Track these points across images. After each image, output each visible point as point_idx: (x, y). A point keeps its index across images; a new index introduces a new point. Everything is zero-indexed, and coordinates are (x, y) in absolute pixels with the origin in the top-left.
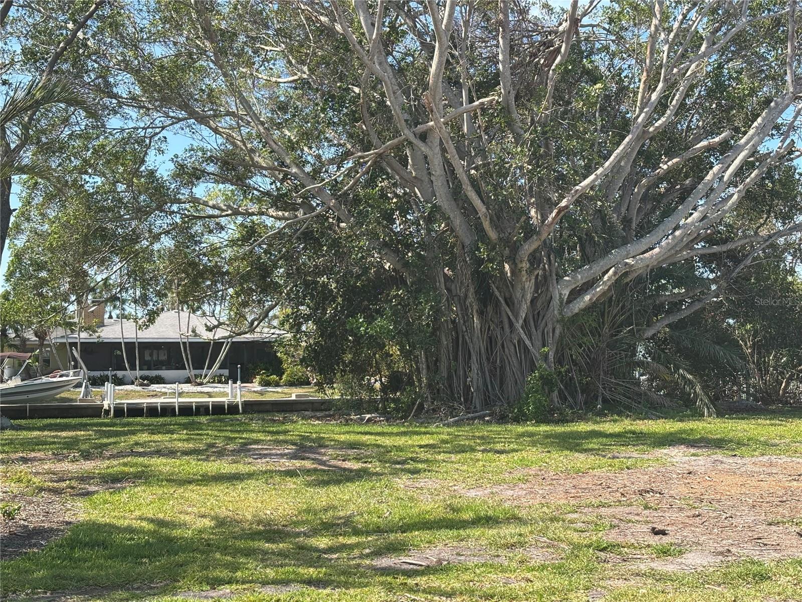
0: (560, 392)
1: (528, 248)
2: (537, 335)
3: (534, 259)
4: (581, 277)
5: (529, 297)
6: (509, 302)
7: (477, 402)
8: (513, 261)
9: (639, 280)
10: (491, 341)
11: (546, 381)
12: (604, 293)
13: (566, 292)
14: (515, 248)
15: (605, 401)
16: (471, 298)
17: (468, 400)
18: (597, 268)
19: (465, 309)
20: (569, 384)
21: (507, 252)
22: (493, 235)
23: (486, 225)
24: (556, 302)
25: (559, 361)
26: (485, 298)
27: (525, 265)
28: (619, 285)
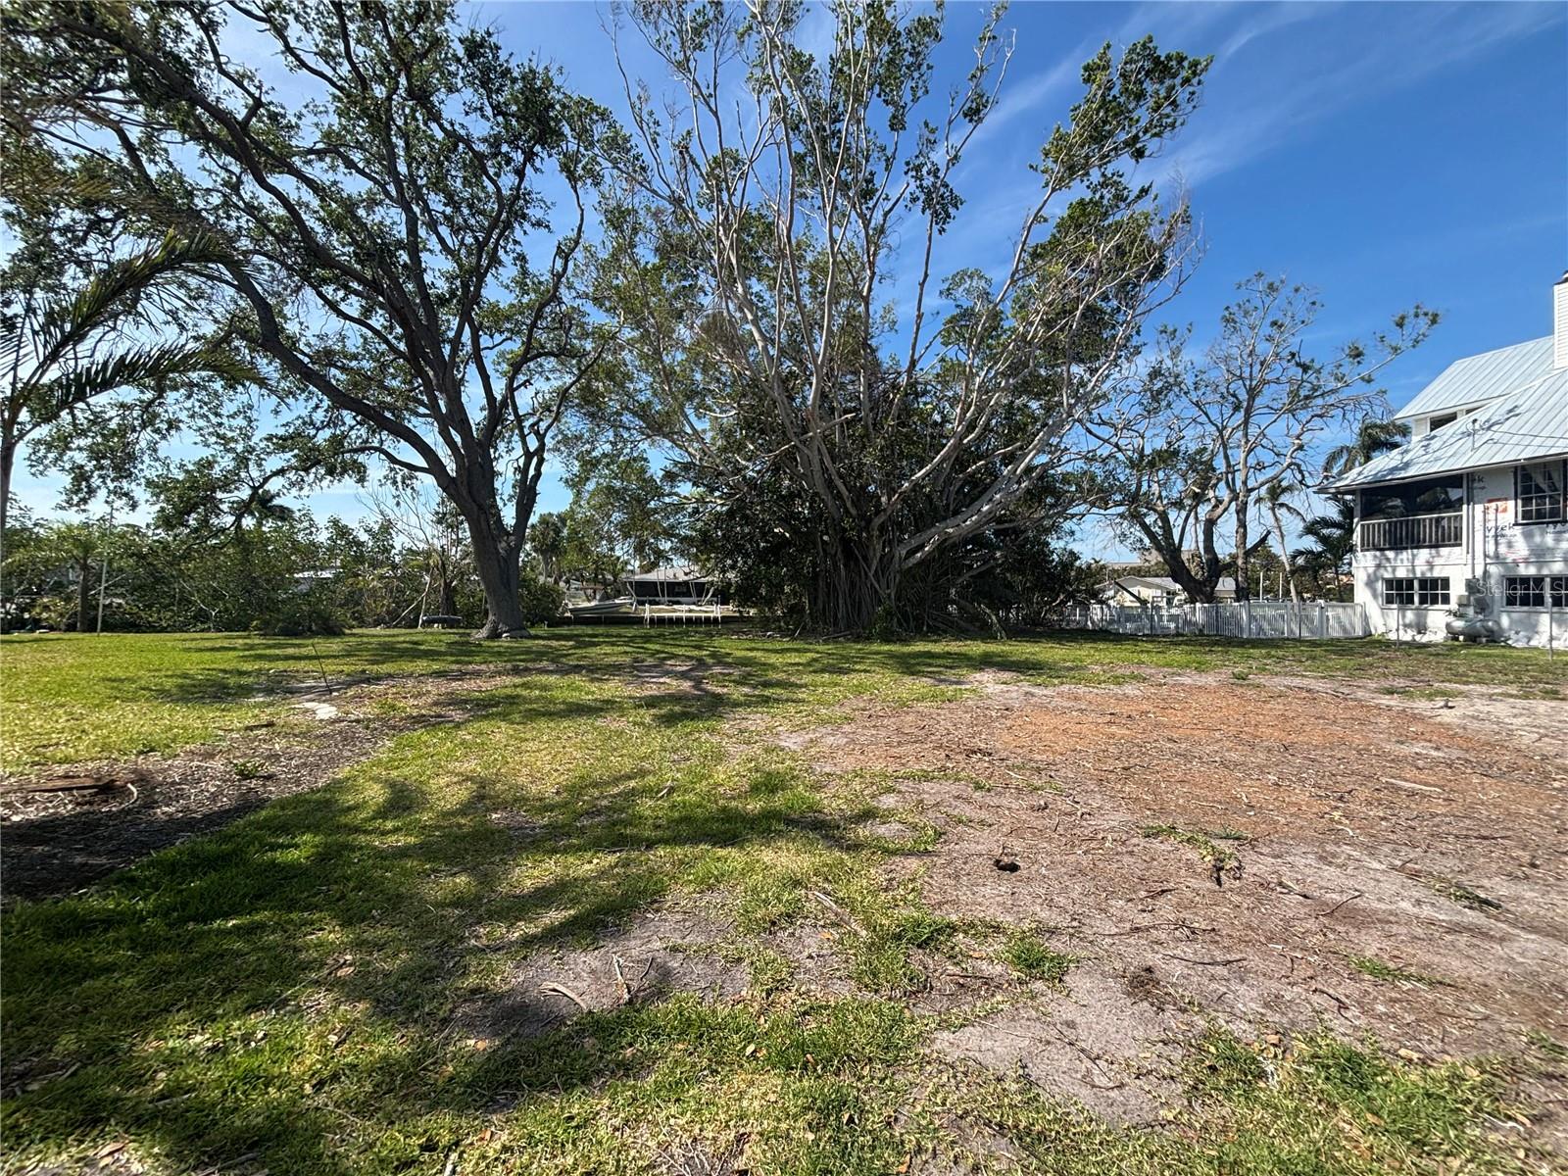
0: (898, 620)
1: (877, 521)
2: (883, 582)
3: (882, 528)
4: (914, 543)
5: (878, 555)
6: (865, 558)
7: (842, 625)
8: (867, 528)
9: (954, 545)
10: (853, 585)
11: (889, 613)
12: (930, 553)
13: (904, 552)
14: (869, 521)
15: (928, 626)
16: (839, 555)
17: (836, 624)
18: (925, 536)
19: (835, 564)
20: (905, 615)
21: (863, 523)
22: (853, 512)
23: (849, 504)
24: (897, 558)
25: (898, 599)
26: (849, 555)
27: (876, 533)
28: (941, 548)
